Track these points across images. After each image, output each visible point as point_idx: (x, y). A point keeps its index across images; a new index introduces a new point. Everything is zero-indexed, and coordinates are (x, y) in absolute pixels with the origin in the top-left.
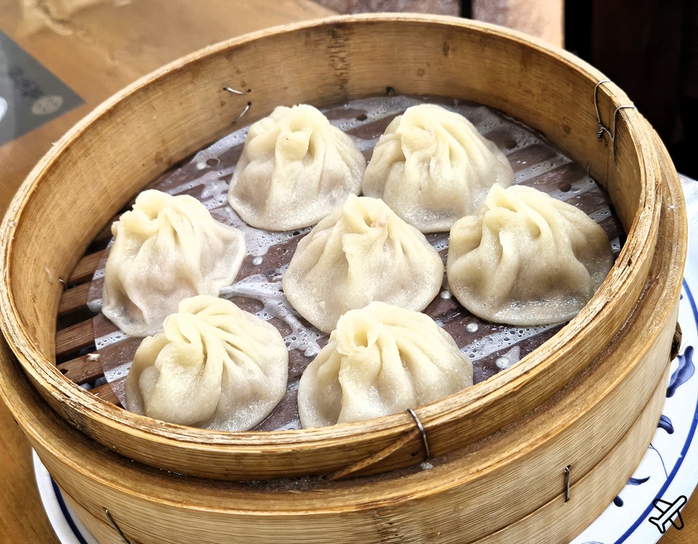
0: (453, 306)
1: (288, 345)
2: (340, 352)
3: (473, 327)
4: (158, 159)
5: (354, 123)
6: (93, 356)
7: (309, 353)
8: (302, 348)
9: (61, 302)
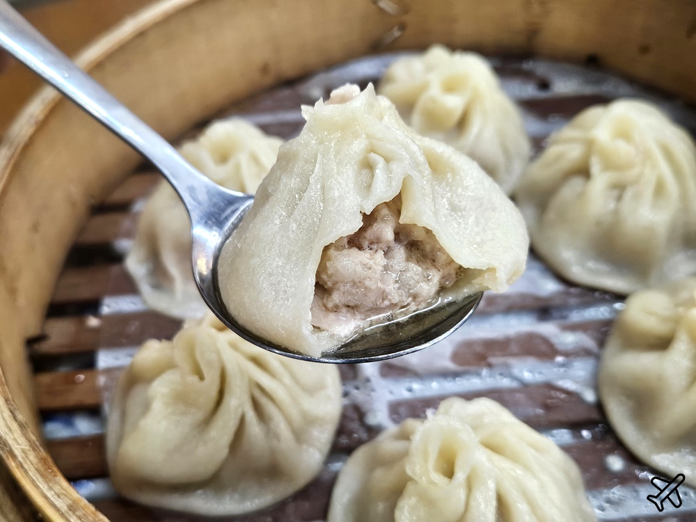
0: (595, 415)
1: (346, 394)
2: (409, 472)
3: (616, 463)
4: (265, 69)
5: (530, 91)
6: (93, 322)
7: (372, 420)
8: (365, 408)
9: (81, 229)
